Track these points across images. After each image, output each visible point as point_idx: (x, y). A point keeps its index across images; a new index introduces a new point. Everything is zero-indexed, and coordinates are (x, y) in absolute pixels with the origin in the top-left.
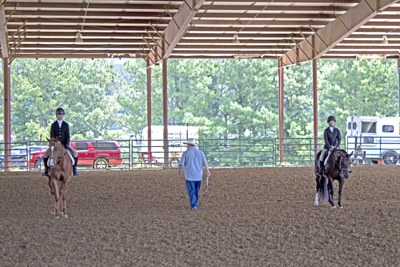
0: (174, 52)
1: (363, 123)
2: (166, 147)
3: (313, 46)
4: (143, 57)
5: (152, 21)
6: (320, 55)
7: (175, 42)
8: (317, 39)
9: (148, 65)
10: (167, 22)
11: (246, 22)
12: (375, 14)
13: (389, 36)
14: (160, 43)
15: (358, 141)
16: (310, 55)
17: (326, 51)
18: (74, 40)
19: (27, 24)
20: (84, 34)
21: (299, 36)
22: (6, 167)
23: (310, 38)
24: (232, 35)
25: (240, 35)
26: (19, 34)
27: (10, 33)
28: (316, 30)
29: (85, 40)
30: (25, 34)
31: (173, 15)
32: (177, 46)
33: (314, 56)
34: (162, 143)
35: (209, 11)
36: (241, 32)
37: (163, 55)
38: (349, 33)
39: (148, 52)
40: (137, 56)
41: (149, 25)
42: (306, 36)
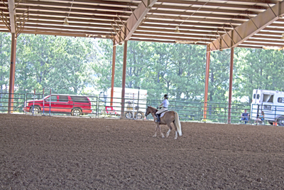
0: (133, 36)
1: (264, 95)
2: (123, 103)
3: (232, 38)
4: (111, 38)
5: (119, 14)
6: (237, 45)
7: (134, 29)
8: (235, 33)
9: (114, 44)
10: (129, 15)
11: (185, 19)
12: (277, 18)
14: (123, 29)
15: (260, 107)
16: (229, 45)
17: (242, 42)
18: (62, 23)
19: (30, 10)
20: (70, 19)
21: (223, 30)
22: (9, 111)
23: (230, 32)
24: (175, 27)
25: (180, 27)
26: (24, 16)
27: (17, 16)
28: (234, 27)
29: (70, 24)
30: (28, 17)
31: (133, 10)
32: (135, 32)
33: (232, 45)
34: (120, 101)
35: (159, 9)
36: (181, 25)
37: (125, 38)
38: (258, 31)
39: (115, 35)
40: (107, 38)
41: (116, 16)
42: (227, 30)
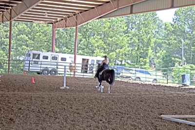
1: (33, 54)
3: (11, 14)
6: (14, 19)
8: (13, 11)
13: (48, 13)
15: (31, 63)
17: (17, 17)
21: (4, 9)
23: (9, 11)
28: (12, 6)
33: (10, 19)
38: (28, 10)
42: (7, 9)
